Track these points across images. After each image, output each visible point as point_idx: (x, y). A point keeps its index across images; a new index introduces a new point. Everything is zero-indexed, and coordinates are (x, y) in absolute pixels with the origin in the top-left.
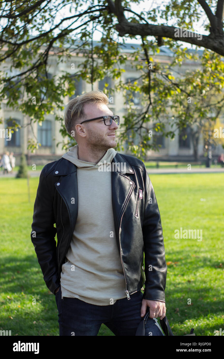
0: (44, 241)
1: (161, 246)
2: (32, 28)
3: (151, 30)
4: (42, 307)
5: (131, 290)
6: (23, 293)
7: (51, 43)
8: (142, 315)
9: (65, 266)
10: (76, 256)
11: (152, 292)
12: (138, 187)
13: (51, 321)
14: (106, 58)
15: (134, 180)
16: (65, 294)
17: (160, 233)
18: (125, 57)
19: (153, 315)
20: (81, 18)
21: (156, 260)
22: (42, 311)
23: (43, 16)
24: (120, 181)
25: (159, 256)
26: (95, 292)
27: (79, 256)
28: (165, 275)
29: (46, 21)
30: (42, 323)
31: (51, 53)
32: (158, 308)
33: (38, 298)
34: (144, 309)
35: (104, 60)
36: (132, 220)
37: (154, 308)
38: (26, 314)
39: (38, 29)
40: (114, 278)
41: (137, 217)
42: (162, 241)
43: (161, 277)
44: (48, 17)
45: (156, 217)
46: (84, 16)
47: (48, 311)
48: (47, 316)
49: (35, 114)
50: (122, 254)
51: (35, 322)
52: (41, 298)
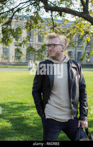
0: (37, 95)
1: (86, 98)
2: (5, 7)
3: (59, 9)
4: (12, 124)
5: (74, 115)
6: (1, 119)
7: (14, 13)
8: (79, 127)
9: (47, 105)
10: (52, 101)
11: (83, 117)
12: (78, 73)
13: (17, 130)
14: (35, 20)
15: (76, 70)
16: (47, 117)
17: (86, 92)
18: (43, 20)
19: (83, 127)
20: (27, 3)
21: (84, 104)
22: (12, 126)
23: (10, 2)
24: (71, 70)
25: (85, 102)
26: (60, 116)
27: (53, 101)
28: (87, 110)
29: (11, 4)
30: (13, 131)
31: (14, 17)
32: (85, 124)
33: (8, 121)
34: (79, 124)
35: (34, 21)
36: (76, 86)
37: (84, 124)
38: (6, 127)
39: (8, 7)
40: (68, 110)
41: (77, 85)
42: (86, 96)
43: (86, 111)
44: (12, 2)
45: (84, 86)
46: (28, 2)
47: (15, 126)
48: (14, 128)
49: (6, 43)
50: (71, 100)
51: (10, 131)
52: (10, 121)
